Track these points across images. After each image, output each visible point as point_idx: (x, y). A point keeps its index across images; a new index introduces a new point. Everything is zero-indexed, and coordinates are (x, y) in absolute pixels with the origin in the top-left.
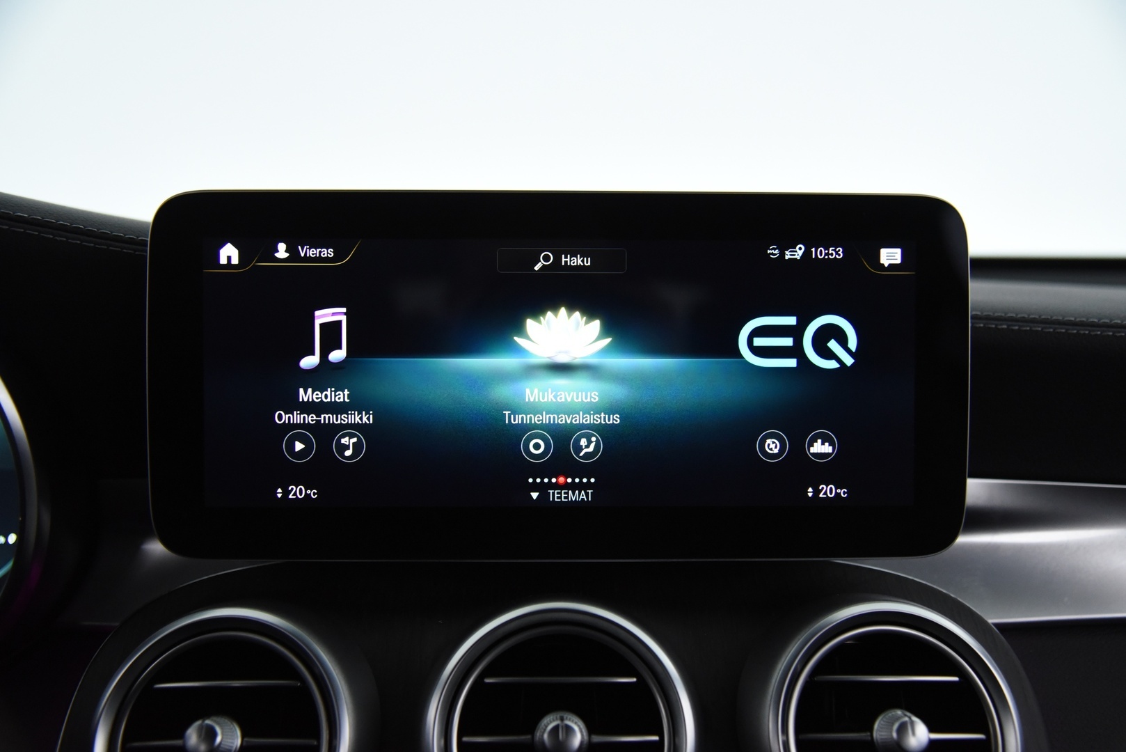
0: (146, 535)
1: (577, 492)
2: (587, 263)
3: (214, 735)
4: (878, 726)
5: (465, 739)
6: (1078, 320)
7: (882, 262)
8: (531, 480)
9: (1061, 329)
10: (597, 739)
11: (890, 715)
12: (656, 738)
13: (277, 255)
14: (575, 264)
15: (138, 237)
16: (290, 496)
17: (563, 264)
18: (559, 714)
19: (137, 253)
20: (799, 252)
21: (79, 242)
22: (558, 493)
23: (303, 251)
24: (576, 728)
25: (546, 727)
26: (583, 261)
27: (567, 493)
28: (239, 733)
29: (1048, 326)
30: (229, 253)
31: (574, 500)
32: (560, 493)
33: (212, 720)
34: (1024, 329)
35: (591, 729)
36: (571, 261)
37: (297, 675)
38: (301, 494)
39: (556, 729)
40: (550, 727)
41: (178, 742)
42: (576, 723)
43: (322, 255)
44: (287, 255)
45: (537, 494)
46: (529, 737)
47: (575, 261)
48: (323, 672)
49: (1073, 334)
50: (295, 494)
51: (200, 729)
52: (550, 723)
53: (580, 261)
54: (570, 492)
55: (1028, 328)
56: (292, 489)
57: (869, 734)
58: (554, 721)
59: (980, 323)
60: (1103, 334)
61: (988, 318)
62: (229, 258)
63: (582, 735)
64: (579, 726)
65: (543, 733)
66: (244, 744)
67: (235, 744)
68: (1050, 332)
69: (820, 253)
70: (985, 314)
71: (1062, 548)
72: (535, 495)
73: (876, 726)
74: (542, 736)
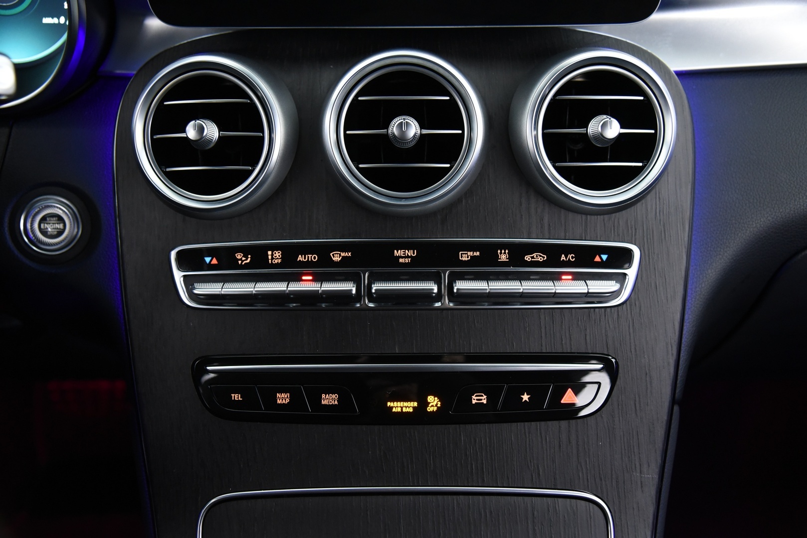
5: (348, 132)
10: (425, 132)
11: (600, 118)
12: (460, 131)
18: (402, 116)
25: (395, 123)
35: (421, 125)
37: (247, 96)
39: (401, 124)
42: (412, 121)
46: (385, 130)
57: (585, 129)
58: (399, 120)
63: (416, 128)
64: (414, 123)
66: (220, 135)
67: (215, 135)
73: (590, 125)
74: (393, 129)
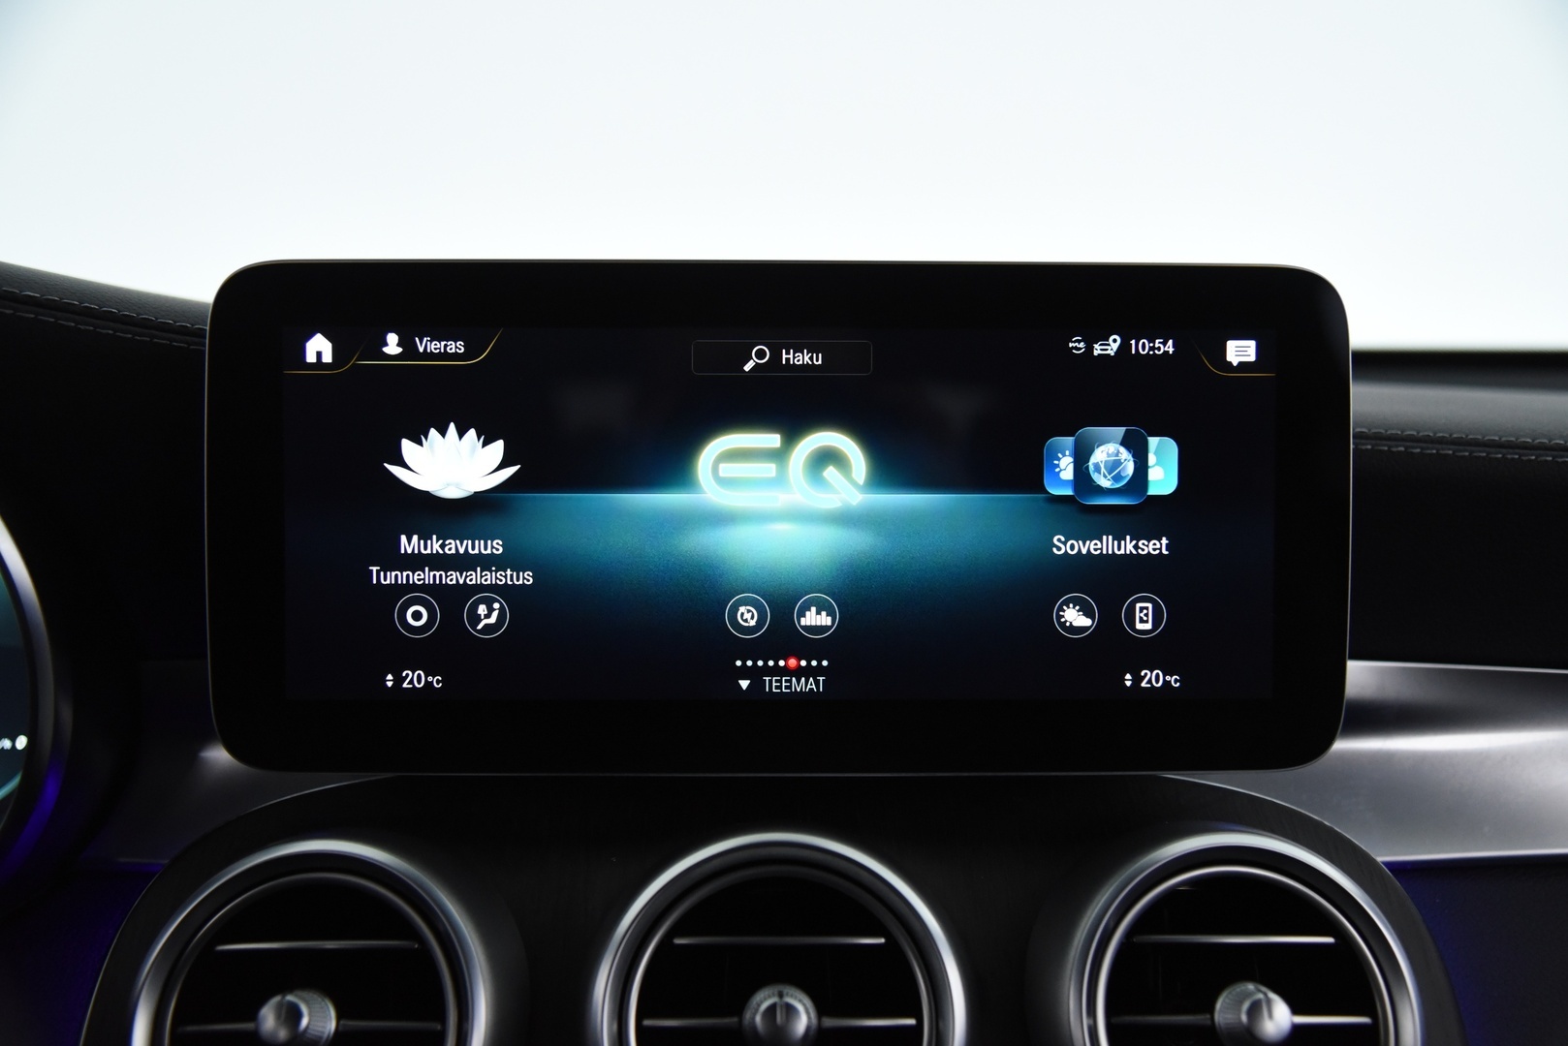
0: (206, 739)
1: (803, 679)
2: (817, 361)
3: (299, 1016)
4: (1222, 1004)
5: (647, 1022)
6: (1504, 439)
7: (1228, 359)
8: (739, 663)
9: (1480, 452)
10: (830, 1022)
11: (1238, 990)
12: (911, 1022)
13: (386, 350)
14: (801, 362)
15: (193, 325)
16: (405, 685)
17: (784, 362)
18: (775, 989)
19: (192, 347)
20: (1113, 345)
21: (110, 332)
22: (776, 681)
23: (421, 344)
24: (800, 1007)
25: (759, 1005)
26: (811, 358)
27: (790, 681)
28: (333, 1013)
29: (1461, 448)
30: (319, 347)
31: (798, 690)
32: (780, 681)
33: (296, 996)
34: (1429, 452)
35: (822, 1008)
36: (794, 358)
37: (414, 934)
38: (419, 682)
39: (772, 1009)
40: (764, 1006)
41: (249, 1026)
42: (800, 1001)
43: (448, 350)
44: (400, 350)
45: (748, 682)
46: (735, 1020)
47: (801, 358)
48: (449, 928)
49: (1497, 459)
50: (411, 682)
51: (279, 1007)
52: (764, 1000)
53: (807, 358)
54: (794, 679)
55: (1434, 451)
56: (407, 675)
57: (1208, 1016)
58: (769, 997)
59: (1367, 444)
60: (1539, 459)
61: (1378, 437)
62: (319, 354)
63: (809, 1018)
64: (804, 1005)
65: (755, 1014)
66: (340, 1028)
67: (328, 1028)
68: (1464, 456)
69: (1142, 347)
70: (1373, 431)
71: (1481, 758)
72: (744, 684)
73: (1218, 1005)
74: (753, 1018)
